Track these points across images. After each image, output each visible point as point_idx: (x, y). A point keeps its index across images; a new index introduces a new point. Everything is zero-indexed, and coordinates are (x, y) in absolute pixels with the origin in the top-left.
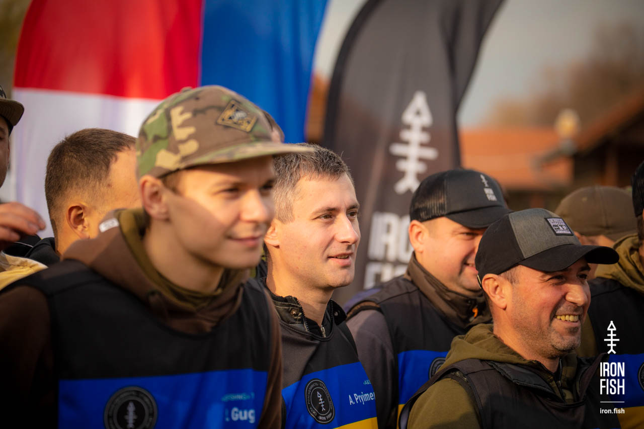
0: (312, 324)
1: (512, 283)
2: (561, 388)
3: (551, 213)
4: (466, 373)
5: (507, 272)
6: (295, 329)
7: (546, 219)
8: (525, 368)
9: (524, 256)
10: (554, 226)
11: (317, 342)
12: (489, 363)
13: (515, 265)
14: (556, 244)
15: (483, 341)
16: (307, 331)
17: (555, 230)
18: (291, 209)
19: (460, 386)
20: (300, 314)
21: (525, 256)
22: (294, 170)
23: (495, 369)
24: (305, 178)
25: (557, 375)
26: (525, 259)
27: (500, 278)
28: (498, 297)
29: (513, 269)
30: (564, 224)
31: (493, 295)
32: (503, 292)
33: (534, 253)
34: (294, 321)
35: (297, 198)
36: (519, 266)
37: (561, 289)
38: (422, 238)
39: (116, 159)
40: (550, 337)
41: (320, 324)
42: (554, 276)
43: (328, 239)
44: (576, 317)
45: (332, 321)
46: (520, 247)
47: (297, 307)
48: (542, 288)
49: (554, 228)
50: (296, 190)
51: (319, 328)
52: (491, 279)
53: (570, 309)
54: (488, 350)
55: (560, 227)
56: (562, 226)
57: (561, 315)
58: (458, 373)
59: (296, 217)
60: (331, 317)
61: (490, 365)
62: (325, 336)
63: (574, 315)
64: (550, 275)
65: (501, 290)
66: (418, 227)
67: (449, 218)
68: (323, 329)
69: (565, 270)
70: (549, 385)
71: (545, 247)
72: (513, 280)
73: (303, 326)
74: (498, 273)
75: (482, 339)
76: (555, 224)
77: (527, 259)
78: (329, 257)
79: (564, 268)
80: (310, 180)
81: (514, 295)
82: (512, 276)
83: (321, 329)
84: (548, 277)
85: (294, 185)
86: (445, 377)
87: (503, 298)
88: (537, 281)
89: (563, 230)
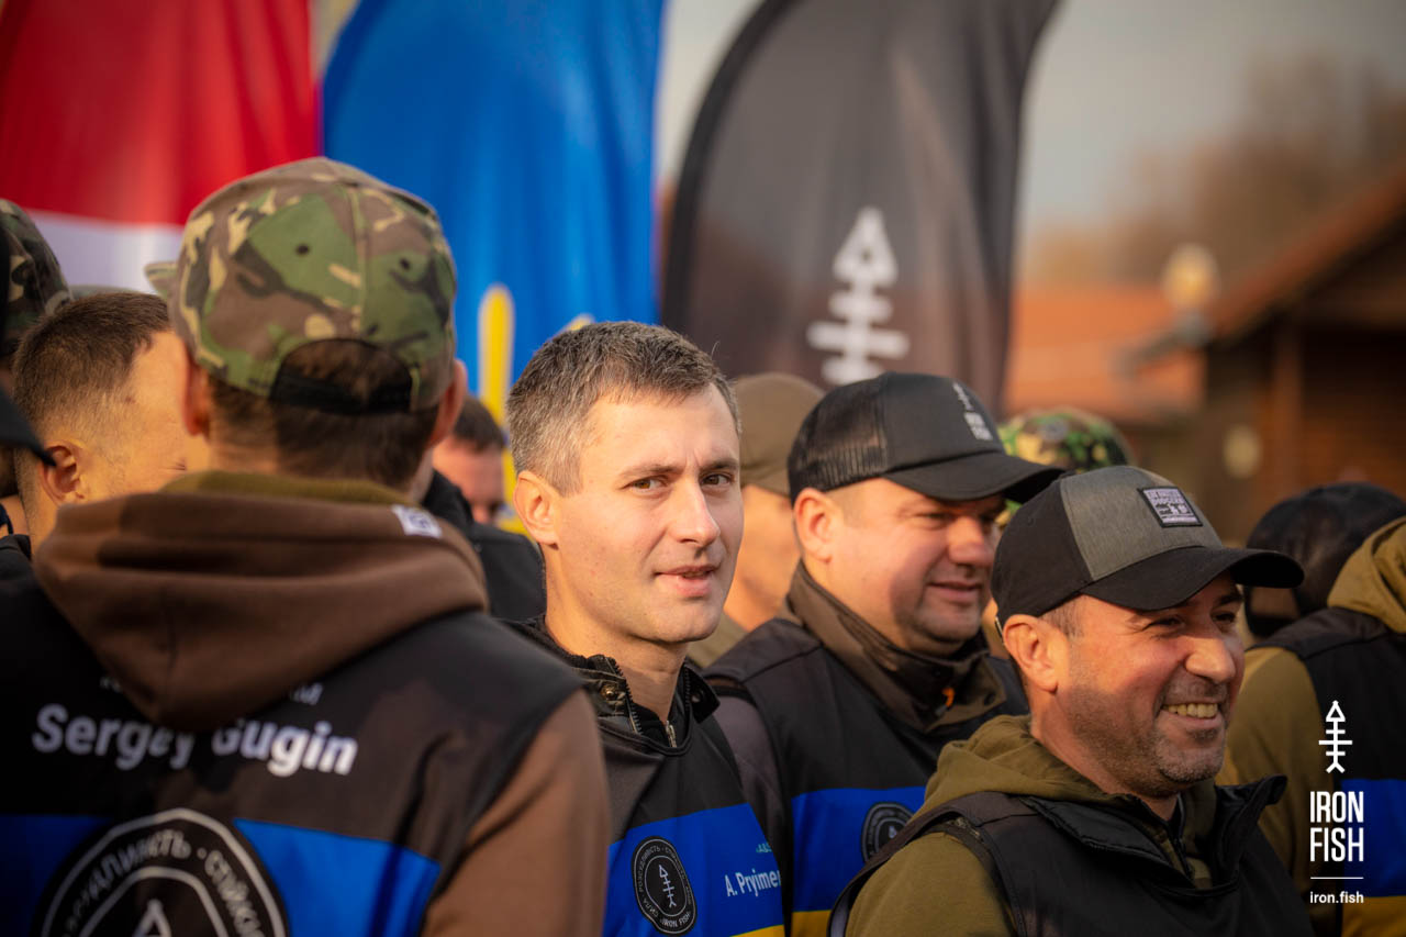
0: (646, 717)
1: (1067, 634)
2: (1182, 852)
3: (1153, 476)
4: (979, 823)
5: (1057, 610)
6: (610, 728)
7: (1141, 492)
8: (1106, 812)
9: (1093, 574)
10: (1158, 506)
11: (659, 757)
12: (1028, 803)
13: (1075, 595)
14: (1161, 547)
15: (1011, 752)
16: (636, 731)
17: (1161, 516)
18: (577, 466)
19: (966, 851)
20: (622, 694)
21: (1095, 576)
22: (588, 380)
23: (1039, 814)
24: (608, 397)
25: (1174, 826)
26: (1093, 583)
27: (1042, 625)
28: (1037, 665)
29: (1070, 605)
30: (1181, 501)
31: (1028, 662)
32: (1049, 654)
33: (1113, 568)
34: (609, 711)
35: (589, 442)
36: (1083, 597)
37: (1175, 647)
38: (826, 528)
39: (150, 345)
40: (1155, 753)
41: (664, 719)
42: (1159, 618)
43: (653, 534)
44: (1211, 707)
45: (687, 713)
46: (1082, 553)
47: (615, 679)
48: (1134, 645)
49: (1158, 511)
50: (588, 424)
51: (661, 727)
52: (1022, 627)
53: (1197, 690)
54: (1023, 774)
55: (1173, 509)
56: (1176, 506)
57: (1178, 705)
58: (959, 821)
59: (586, 482)
60: (685, 704)
61: (1028, 806)
62: (674, 746)
63: (1207, 704)
64: (1148, 617)
65: (1045, 650)
66: (817, 503)
67: (892, 480)
68: (670, 729)
69: (1183, 604)
70: (1158, 847)
71: (1139, 554)
72: (1070, 629)
73: (629, 722)
74: (1038, 614)
75: (1010, 748)
76: (1161, 501)
77: (1098, 581)
78: (657, 574)
79: (1181, 600)
80: (618, 402)
81: (1074, 661)
82: (1067, 621)
83: (667, 729)
84: (1144, 622)
85: (584, 412)
86: (931, 830)
87: (1048, 667)
88: (1122, 629)
89: (1179, 514)
